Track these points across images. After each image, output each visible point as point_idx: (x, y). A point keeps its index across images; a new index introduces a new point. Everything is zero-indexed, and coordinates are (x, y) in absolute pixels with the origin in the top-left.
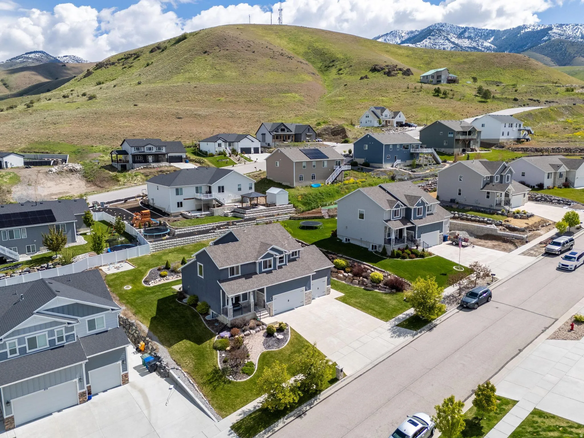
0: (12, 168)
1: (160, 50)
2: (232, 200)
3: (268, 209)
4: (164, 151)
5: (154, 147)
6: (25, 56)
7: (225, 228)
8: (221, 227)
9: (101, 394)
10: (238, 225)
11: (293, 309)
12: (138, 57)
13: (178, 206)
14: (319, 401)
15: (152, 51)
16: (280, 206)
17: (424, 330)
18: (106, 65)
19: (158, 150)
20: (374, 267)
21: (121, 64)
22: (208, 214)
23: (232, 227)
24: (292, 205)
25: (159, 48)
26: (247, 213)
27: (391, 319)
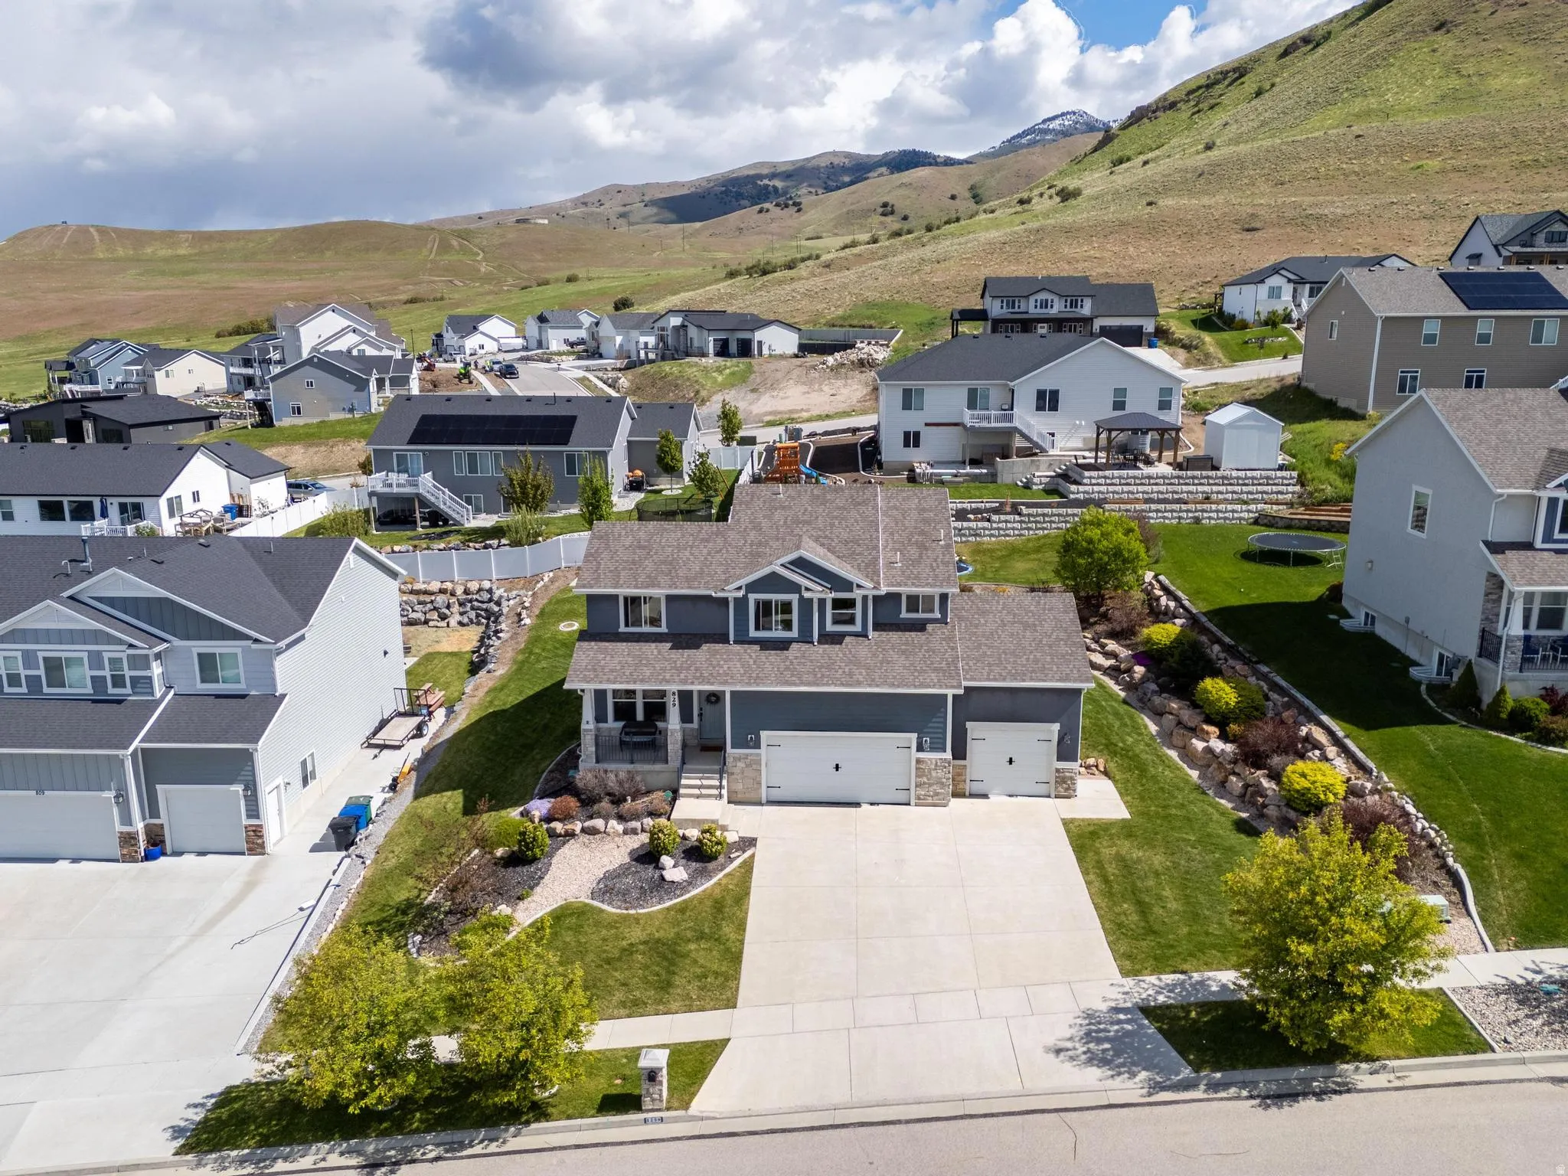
0: (770, 356)
1: (1310, 46)
2: (1085, 439)
3: (1179, 477)
4: (1086, 309)
5: (1056, 299)
6: (1041, 126)
7: (983, 519)
8: (971, 516)
9: (189, 859)
10: (1029, 515)
11: (857, 805)
12: (1242, 76)
13: (907, 444)
14: (493, 1147)
15: (1285, 53)
16: (1235, 474)
17: (1243, 1085)
18: (1154, 112)
19: (1068, 309)
20: (1349, 742)
21: (1192, 103)
22: (981, 474)
23: (1008, 517)
24: (1295, 474)
25: (1306, 40)
26: (1085, 481)
27: (1157, 971)
